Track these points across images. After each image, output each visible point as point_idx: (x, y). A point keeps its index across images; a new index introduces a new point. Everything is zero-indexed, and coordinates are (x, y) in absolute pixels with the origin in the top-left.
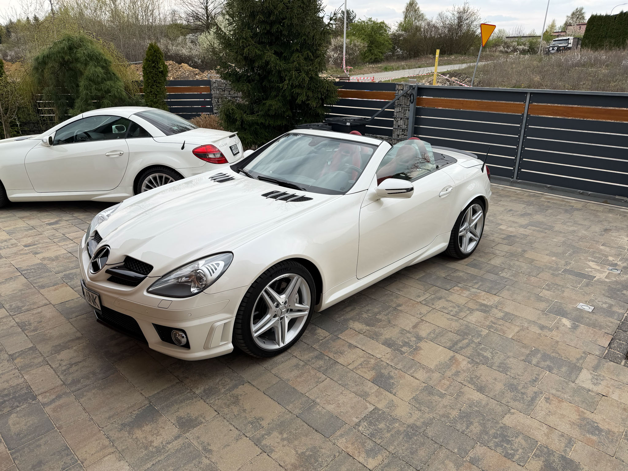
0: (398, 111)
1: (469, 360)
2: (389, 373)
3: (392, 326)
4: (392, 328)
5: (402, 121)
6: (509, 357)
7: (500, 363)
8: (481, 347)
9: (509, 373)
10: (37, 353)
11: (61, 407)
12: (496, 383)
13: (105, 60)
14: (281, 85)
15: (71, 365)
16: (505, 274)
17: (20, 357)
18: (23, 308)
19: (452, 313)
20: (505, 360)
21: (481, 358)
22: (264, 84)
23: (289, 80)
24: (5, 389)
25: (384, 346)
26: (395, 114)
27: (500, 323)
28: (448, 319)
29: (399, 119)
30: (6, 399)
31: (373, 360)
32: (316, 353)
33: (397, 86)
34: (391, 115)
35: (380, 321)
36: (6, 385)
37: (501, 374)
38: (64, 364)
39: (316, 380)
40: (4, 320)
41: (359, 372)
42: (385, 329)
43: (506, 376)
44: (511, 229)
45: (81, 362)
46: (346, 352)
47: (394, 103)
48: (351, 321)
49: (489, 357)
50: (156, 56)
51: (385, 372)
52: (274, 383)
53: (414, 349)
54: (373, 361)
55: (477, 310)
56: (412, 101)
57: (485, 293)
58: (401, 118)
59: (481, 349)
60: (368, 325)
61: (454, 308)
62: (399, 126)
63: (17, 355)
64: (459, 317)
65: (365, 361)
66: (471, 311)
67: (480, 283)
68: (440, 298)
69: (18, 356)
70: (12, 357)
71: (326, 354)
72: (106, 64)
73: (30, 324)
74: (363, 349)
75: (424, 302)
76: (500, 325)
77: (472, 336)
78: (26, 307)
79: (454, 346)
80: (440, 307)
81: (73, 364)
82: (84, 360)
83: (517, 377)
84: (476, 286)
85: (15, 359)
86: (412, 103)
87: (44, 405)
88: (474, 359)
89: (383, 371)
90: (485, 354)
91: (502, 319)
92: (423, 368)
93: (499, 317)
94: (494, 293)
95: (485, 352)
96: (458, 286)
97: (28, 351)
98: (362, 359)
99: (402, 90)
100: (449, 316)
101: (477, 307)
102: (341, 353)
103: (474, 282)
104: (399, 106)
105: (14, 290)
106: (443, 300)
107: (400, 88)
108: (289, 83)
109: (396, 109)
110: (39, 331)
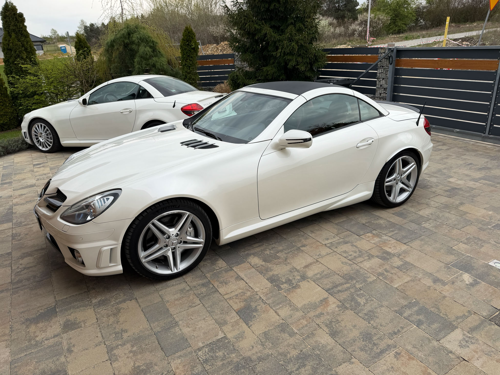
0: (381, 72)
1: (340, 304)
2: (256, 307)
3: (285, 264)
4: (284, 266)
5: (383, 81)
6: (382, 306)
7: (370, 311)
8: (359, 293)
9: (372, 322)
10: (9, 257)
12: (354, 330)
13: (153, 41)
14: (274, 53)
15: (25, 268)
16: (428, 224)
18: (23, 223)
19: (350, 257)
20: (376, 308)
21: (353, 303)
23: (282, 49)
25: (267, 281)
26: (378, 75)
27: (393, 272)
28: (342, 263)
29: (381, 79)
31: (250, 293)
32: (205, 281)
33: (380, 50)
34: (374, 75)
35: (279, 258)
37: (363, 321)
38: (21, 267)
39: (190, 304)
40: (6, 231)
41: (231, 302)
42: (278, 266)
43: (368, 324)
44: (460, 182)
45: (32, 267)
46: (231, 283)
47: (377, 65)
48: (252, 256)
49: (362, 303)
50: (190, 36)
51: (253, 305)
52: (155, 302)
53: (293, 287)
54: (249, 294)
55: (377, 257)
56: (391, 62)
57: (395, 241)
58: (383, 79)
59: (358, 295)
60: (265, 261)
61: (356, 252)
62: (381, 86)
64: (355, 262)
65: (242, 292)
66: (371, 257)
67: (396, 232)
68: (346, 243)
71: (213, 283)
72: (153, 44)
73: (19, 235)
74: (247, 282)
75: (329, 245)
76: (392, 274)
77: (357, 282)
78: (25, 223)
79: (332, 289)
80: (342, 250)
81: (26, 268)
82: (35, 266)
83: (379, 327)
84: (390, 235)
86: (391, 64)
88: (346, 304)
89: (252, 304)
90: (359, 300)
91: (398, 268)
92: (291, 306)
93: (396, 266)
94: (405, 242)
95: (361, 298)
96: (372, 233)
97: (6, 255)
98: (241, 291)
99: (384, 53)
100: (346, 260)
101: (379, 254)
102: (226, 283)
103: (391, 230)
104: (381, 67)
105: (26, 210)
106: (349, 244)
107: (382, 51)
108: (282, 51)
109: (379, 70)
110: (21, 241)
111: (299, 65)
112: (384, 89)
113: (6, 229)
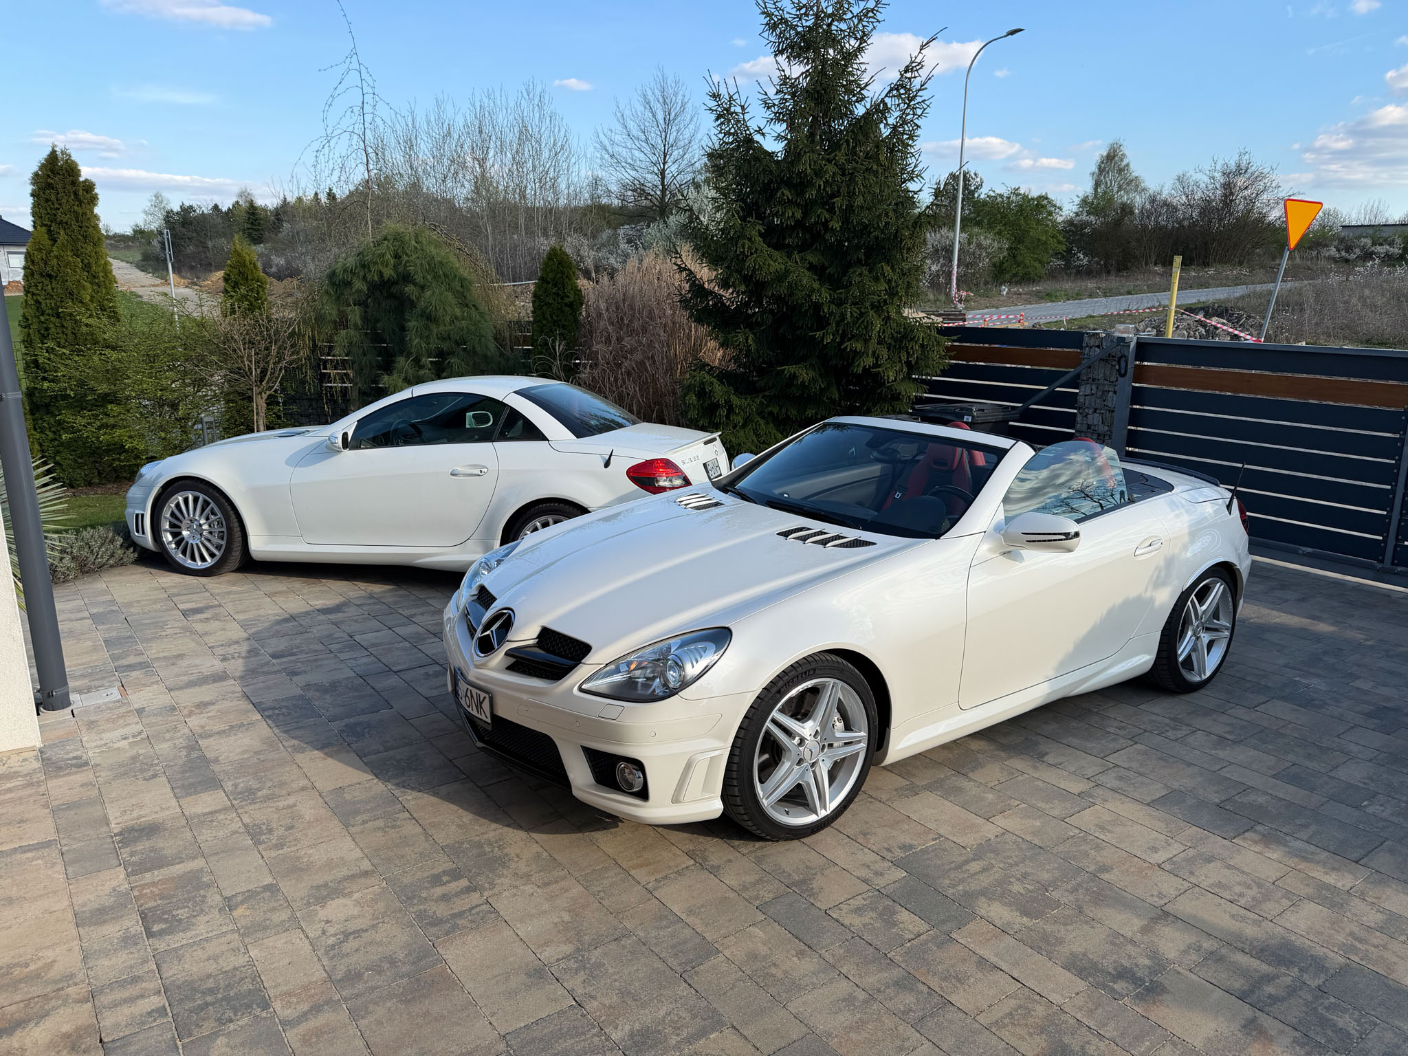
0: (1088, 392)
1: (1297, 1034)
2: (1082, 1048)
3: (1086, 923)
4: (1086, 927)
5: (1096, 415)
8: (1327, 1002)
10: (279, 900)
11: (319, 1032)
13: (461, 279)
14: (818, 334)
15: (346, 935)
16: (1378, 807)
17: (246, 905)
18: (260, 794)
19: (1242, 902)
21: (1329, 1032)
22: (781, 331)
23: (838, 325)
24: (209, 976)
25: (1068, 974)
26: (1081, 399)
27: (1375, 941)
28: (1233, 916)
29: (1091, 411)
30: (209, 999)
31: (1041, 1008)
32: (896, 973)
33: (1086, 338)
34: (1070, 400)
35: (1057, 904)
36: (211, 967)
38: (331, 931)
39: (898, 1043)
40: (221, 817)
41: (1004, 1034)
42: (1070, 928)
44: (1385, 691)
45: (367, 930)
46: (972, 980)
47: (1078, 376)
48: (983, 899)
49: (1353, 1032)
51: (1074, 1043)
52: (795, 1037)
53: (1148, 990)
54: (1040, 1010)
55: (1310, 899)
56: (1123, 371)
57: (1328, 854)
58: (1096, 410)
59: (1328, 1008)
60: (1025, 913)
61: (1249, 887)
62: (1089, 427)
63: (240, 898)
64: (1262, 913)
65: (1020, 1007)
66: (1296, 901)
67: (1313, 828)
68: (1210, 859)
69: (242, 903)
70: (229, 904)
71: (922, 979)
72: (462, 285)
73: (270, 831)
74: (1016, 976)
75: (1167, 866)
76: (1376, 947)
77: (1301, 970)
78: (265, 792)
79: (1252, 992)
80: (1210, 881)
81: (350, 934)
82: (373, 927)
84: (1304, 835)
85: (236, 908)
86: (1123, 376)
87: (284, 1023)
88: (1311, 1034)
89: (1067, 1039)
90: (1341, 1023)
91: (1381, 930)
92: (1174, 1044)
93: (1372, 925)
94: (1355, 856)
95: (1341, 1017)
96: (1256, 831)
97: (262, 892)
98: (1013, 1003)
99: (1098, 347)
100: (1235, 909)
101: (1310, 891)
102: (959, 980)
103: (1299, 822)
104: (1090, 380)
105: (244, 752)
106: (1219, 864)
107: (1093, 342)
108: (838, 331)
109: (1082, 388)
110: (285, 850)
111: (879, 366)
112: (1099, 435)
113: (216, 812)
